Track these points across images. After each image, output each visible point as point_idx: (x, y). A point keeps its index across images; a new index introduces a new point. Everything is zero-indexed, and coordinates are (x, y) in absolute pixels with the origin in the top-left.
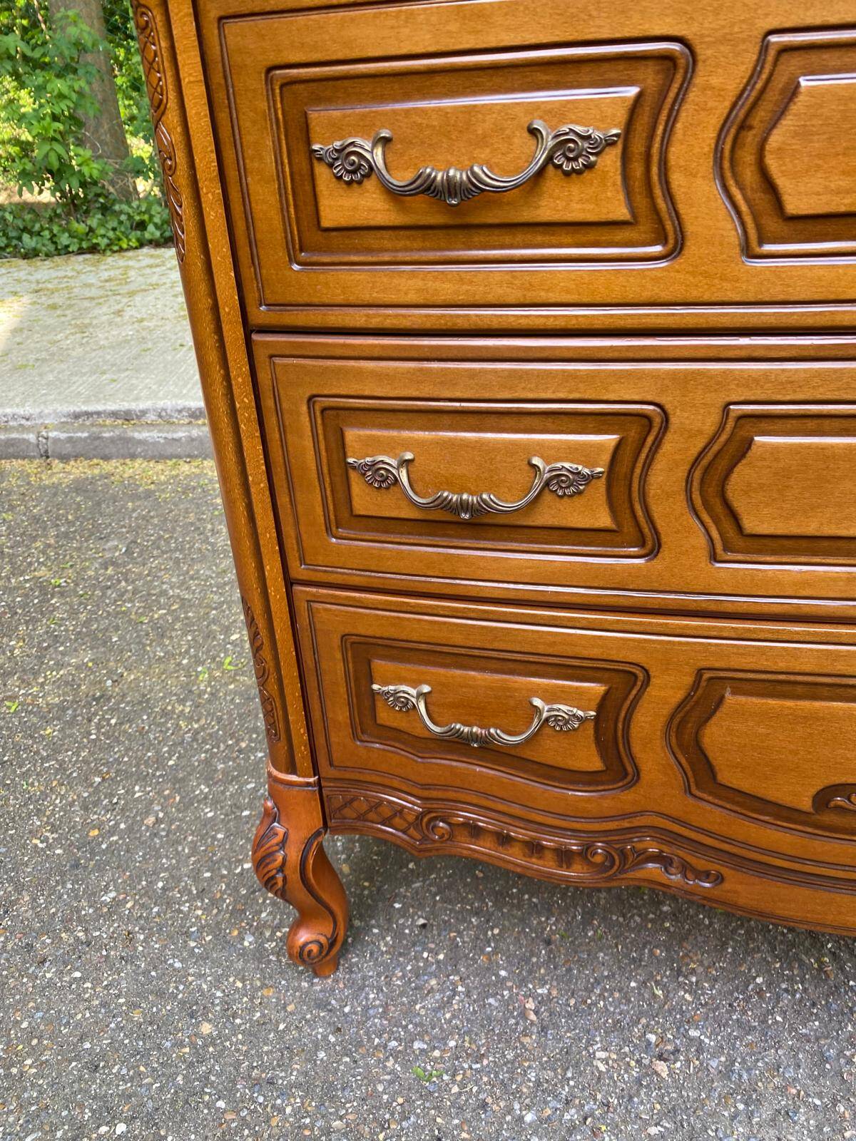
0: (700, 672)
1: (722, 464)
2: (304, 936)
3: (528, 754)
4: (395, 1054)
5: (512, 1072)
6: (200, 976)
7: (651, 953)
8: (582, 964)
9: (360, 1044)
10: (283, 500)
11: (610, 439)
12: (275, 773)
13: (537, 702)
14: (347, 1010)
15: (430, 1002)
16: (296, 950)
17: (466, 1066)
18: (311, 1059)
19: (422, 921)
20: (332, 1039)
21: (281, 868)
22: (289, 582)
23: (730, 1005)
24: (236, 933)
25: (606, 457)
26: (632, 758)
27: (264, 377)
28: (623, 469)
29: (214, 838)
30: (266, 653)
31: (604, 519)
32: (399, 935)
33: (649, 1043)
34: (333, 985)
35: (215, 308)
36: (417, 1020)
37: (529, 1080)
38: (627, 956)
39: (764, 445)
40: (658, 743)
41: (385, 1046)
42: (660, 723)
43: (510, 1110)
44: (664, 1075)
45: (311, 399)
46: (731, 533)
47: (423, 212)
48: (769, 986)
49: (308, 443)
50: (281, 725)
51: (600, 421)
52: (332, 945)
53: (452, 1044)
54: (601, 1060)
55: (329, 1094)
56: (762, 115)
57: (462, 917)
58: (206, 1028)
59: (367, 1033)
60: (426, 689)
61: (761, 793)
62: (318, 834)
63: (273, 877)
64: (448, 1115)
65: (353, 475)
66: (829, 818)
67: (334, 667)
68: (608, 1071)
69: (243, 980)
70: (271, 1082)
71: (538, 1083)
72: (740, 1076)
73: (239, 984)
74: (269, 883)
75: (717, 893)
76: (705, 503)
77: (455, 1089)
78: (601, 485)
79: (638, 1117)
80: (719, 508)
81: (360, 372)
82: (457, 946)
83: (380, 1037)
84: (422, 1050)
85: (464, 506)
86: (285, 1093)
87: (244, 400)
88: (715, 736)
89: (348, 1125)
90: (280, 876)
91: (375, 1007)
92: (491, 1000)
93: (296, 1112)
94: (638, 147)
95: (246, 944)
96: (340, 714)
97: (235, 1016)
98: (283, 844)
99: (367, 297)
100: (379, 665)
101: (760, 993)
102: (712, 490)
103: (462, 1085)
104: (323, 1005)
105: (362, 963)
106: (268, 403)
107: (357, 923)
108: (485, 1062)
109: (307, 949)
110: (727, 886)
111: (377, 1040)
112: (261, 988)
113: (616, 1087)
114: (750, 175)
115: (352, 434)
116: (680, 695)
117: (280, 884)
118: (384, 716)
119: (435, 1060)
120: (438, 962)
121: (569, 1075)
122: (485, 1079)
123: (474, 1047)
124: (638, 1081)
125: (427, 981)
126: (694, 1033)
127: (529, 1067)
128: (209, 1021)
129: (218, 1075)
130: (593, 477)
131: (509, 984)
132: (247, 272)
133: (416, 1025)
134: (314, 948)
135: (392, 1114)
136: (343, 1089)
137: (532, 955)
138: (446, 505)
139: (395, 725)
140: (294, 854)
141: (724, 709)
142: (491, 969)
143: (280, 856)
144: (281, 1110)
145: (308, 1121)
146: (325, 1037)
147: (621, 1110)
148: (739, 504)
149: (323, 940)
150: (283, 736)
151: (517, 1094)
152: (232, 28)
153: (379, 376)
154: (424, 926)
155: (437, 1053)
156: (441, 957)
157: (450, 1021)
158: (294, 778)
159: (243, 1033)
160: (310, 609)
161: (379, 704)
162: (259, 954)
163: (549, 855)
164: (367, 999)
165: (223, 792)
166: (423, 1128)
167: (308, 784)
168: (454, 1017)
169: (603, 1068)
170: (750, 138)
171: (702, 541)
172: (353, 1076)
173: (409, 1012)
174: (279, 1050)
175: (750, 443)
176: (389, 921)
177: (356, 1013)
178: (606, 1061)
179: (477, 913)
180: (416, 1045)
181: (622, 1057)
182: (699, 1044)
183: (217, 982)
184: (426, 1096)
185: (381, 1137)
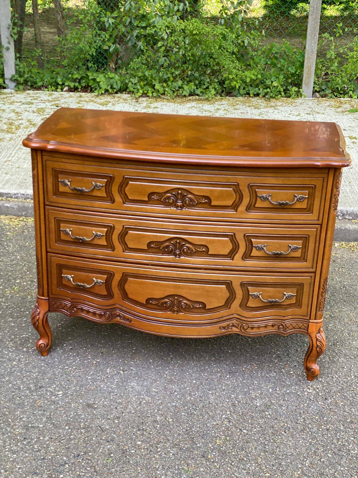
0: (123, 273)
1: (124, 235)
2: (41, 342)
3: (92, 291)
4: (60, 368)
5: (87, 372)
6: (12, 355)
7: (127, 356)
9: (52, 367)
10: (47, 235)
11: (106, 229)
12: (39, 296)
13: (94, 279)
14: (49, 362)
15: (70, 361)
16: (38, 346)
17: (77, 371)
18: (40, 368)
19: (71, 348)
20: (45, 366)
21: (38, 320)
22: (47, 252)
23: (142, 364)
24: (21, 348)
25: (105, 232)
26: (112, 292)
27: (47, 213)
28: (108, 234)
29: (14, 330)
30: (40, 267)
31: (105, 244)
32: (64, 350)
33: (120, 369)
34: (46, 359)
35: (39, 201)
36: (67, 364)
37: (91, 373)
38: (121, 356)
39: (130, 233)
40: (117, 288)
42: (117, 284)
43: (85, 377)
44: (122, 373)
45: (55, 218)
46: (126, 247)
47: (75, 192)
48: (153, 362)
49: (53, 225)
50: (42, 284)
51: (105, 226)
52: (47, 346)
53: (74, 367)
55: (44, 373)
56: (124, 186)
57: (82, 348)
58: (14, 363)
59: (54, 365)
60: (73, 276)
61: (136, 300)
62: (47, 312)
63: (36, 322)
64: (71, 377)
65: (61, 232)
66: (149, 306)
67: (54, 271)
70: (30, 371)
71: (93, 373)
72: (139, 374)
73: (22, 357)
74: (34, 324)
75: (130, 324)
78: (104, 237)
79: (114, 379)
80: (124, 243)
81: (64, 214)
82: (79, 353)
83: (57, 366)
85: (80, 239)
87: (42, 217)
88: (128, 287)
89: (48, 378)
90: (37, 322)
91: (57, 361)
92: (85, 361)
93: (36, 376)
94: (107, 187)
95: (24, 350)
96: (55, 281)
97: (21, 361)
98: (39, 314)
99: (66, 203)
100: (64, 271)
101: (150, 363)
102: (123, 240)
103: (75, 373)
104: (43, 361)
106: (47, 217)
107: (54, 348)
108: (82, 370)
109: (41, 346)
110: (132, 322)
112: (28, 357)
113: (110, 374)
114: (123, 193)
115: (62, 225)
116: (119, 278)
117: (37, 324)
118: (64, 282)
119: (70, 370)
121: (100, 373)
122: (81, 373)
123: (79, 368)
124: (116, 374)
125: (70, 358)
126: (131, 368)
127: (92, 371)
129: (18, 370)
130: (103, 236)
131: (90, 359)
132: (46, 196)
134: (43, 345)
136: (48, 373)
137: (98, 355)
138: (77, 239)
139: (66, 284)
140: (41, 316)
141: (128, 282)
142: (87, 357)
143: (38, 317)
144: (33, 375)
145: (39, 377)
147: (110, 378)
148: (127, 243)
149: (45, 344)
150: (42, 287)
151: (88, 375)
152: (47, 162)
153: (68, 215)
156: (75, 354)
157: (74, 364)
158: (43, 298)
159: (24, 364)
160: (50, 258)
161: (63, 279)
163: (97, 315)
164: (55, 360)
166: (65, 379)
167: (46, 299)
168: (76, 364)
169: (108, 372)
170: (123, 189)
171: (121, 248)
172: (50, 371)
173: (65, 362)
174: (33, 367)
175: (127, 232)
176: (62, 348)
177: (52, 362)
178: (110, 371)
180: (66, 367)
181: (113, 371)
182: (132, 370)
183: (17, 356)
184: (67, 375)
185: (55, 379)
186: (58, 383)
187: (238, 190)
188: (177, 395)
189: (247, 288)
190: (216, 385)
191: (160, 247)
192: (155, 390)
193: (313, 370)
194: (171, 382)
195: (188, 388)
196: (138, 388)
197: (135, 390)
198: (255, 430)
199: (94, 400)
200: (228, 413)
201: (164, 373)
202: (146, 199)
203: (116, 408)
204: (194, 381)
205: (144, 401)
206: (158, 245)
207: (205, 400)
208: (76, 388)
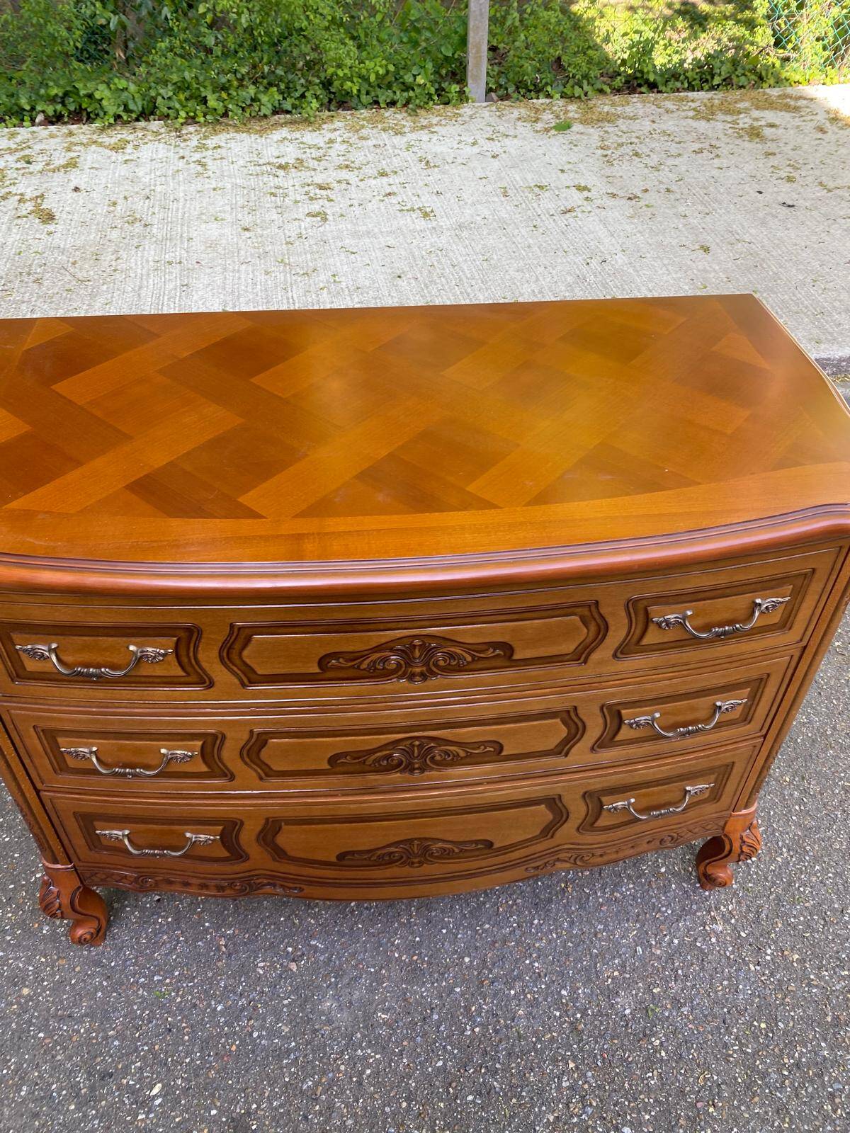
0: (267, 819)
1: (256, 749)
2: (80, 932)
4: (143, 986)
5: (211, 984)
6: (17, 959)
8: (253, 911)
9: (122, 984)
10: (27, 761)
11: (200, 743)
12: (47, 864)
13: (189, 836)
14: (113, 964)
15: (164, 950)
17: (185, 985)
18: (94, 998)
19: (157, 897)
20: (105, 983)
21: (59, 908)
22: (37, 791)
23: (335, 922)
24: (37, 925)
25: (199, 749)
26: (244, 851)
27: (7, 717)
28: (208, 752)
29: (13, 857)
30: (30, 817)
31: (205, 769)
32: (143, 910)
33: (288, 953)
34: (104, 949)
36: (156, 963)
37: (221, 987)
38: (281, 903)
39: (273, 742)
40: (255, 845)
41: (138, 982)
42: (254, 838)
43: (209, 1005)
44: (295, 970)
45: (35, 727)
46: (267, 770)
48: (357, 907)
49: (37, 742)
50: (45, 845)
51: (194, 736)
53: (177, 973)
54: (261, 968)
55: (106, 1017)
56: (237, 646)
58: (26, 991)
59: (126, 976)
60: (128, 832)
62: (78, 888)
63: (55, 912)
64: (175, 1016)
65: (66, 755)
66: (346, 863)
68: (264, 973)
69: (45, 956)
70: (70, 1016)
71: (225, 987)
72: (335, 963)
73: (43, 960)
76: (251, 761)
77: (179, 1000)
78: (199, 758)
79: (279, 996)
80: (259, 763)
81: (60, 719)
82: (179, 911)
83: (134, 977)
84: (159, 981)
86: (80, 1021)
88: (284, 840)
89: (117, 1032)
90: (59, 911)
91: (129, 959)
92: (200, 943)
93: (87, 1031)
94: (183, 652)
95: (44, 932)
96: (80, 841)
97: (43, 980)
98: (58, 896)
100: (98, 824)
101: (352, 912)
102: (254, 758)
103: (183, 997)
104: (98, 963)
105: (120, 933)
106: (11, 726)
107: (116, 905)
108: (196, 981)
109: (83, 938)
110: (306, 892)
111: (132, 980)
112: (58, 960)
113: (268, 981)
114: (238, 662)
115: (61, 740)
116: (260, 828)
117: (60, 914)
118: (106, 843)
119: (167, 985)
120: (168, 923)
121: (243, 979)
122: (196, 991)
123: (189, 973)
124: (280, 976)
125: (161, 937)
126: (313, 943)
127: (221, 979)
128: (27, 986)
129: (37, 1018)
130: (192, 756)
131: (211, 930)
133: (155, 966)
134: (88, 935)
135: (143, 1021)
136: (114, 1012)
137: (225, 909)
139: (112, 846)
140: (66, 900)
141: (283, 831)
142: (200, 922)
143: (57, 903)
144: (78, 1031)
145: (94, 1034)
146: (101, 983)
147: (270, 994)
148: (269, 762)
149: (92, 930)
151: (214, 996)
153: (72, 720)
154: (159, 900)
155: (168, 981)
156: (170, 920)
157: (175, 960)
158: (59, 866)
159: (49, 989)
160: (51, 800)
161: (102, 838)
162: (54, 937)
163: (212, 887)
164: (125, 955)
165: (14, 820)
166: (160, 1025)
167: (68, 868)
168: (178, 957)
169: (261, 972)
170: (234, 654)
171: (254, 774)
172: (119, 1003)
173: (150, 959)
174: (73, 996)
175: (265, 742)
177: (119, 965)
178: (263, 968)
180: (156, 978)
181: (272, 963)
182: (315, 948)
183: (29, 961)
184: (162, 1007)
185: (137, 1035)
186: (146, 1048)
187: (596, 616)
188: (439, 1023)
189: (599, 799)
190: (517, 961)
191: (365, 761)
192: (383, 1016)
193: (720, 880)
194: (414, 974)
195: (458, 990)
196: (342, 1018)
197: (339, 1028)
198: (647, 1117)
199: (246, 1097)
200: (572, 1065)
201: (393, 944)
202: (315, 669)
203: (305, 1117)
204: (467, 960)
205: (368, 1072)
206: (358, 758)
207: (507, 1027)
208: (192, 1060)
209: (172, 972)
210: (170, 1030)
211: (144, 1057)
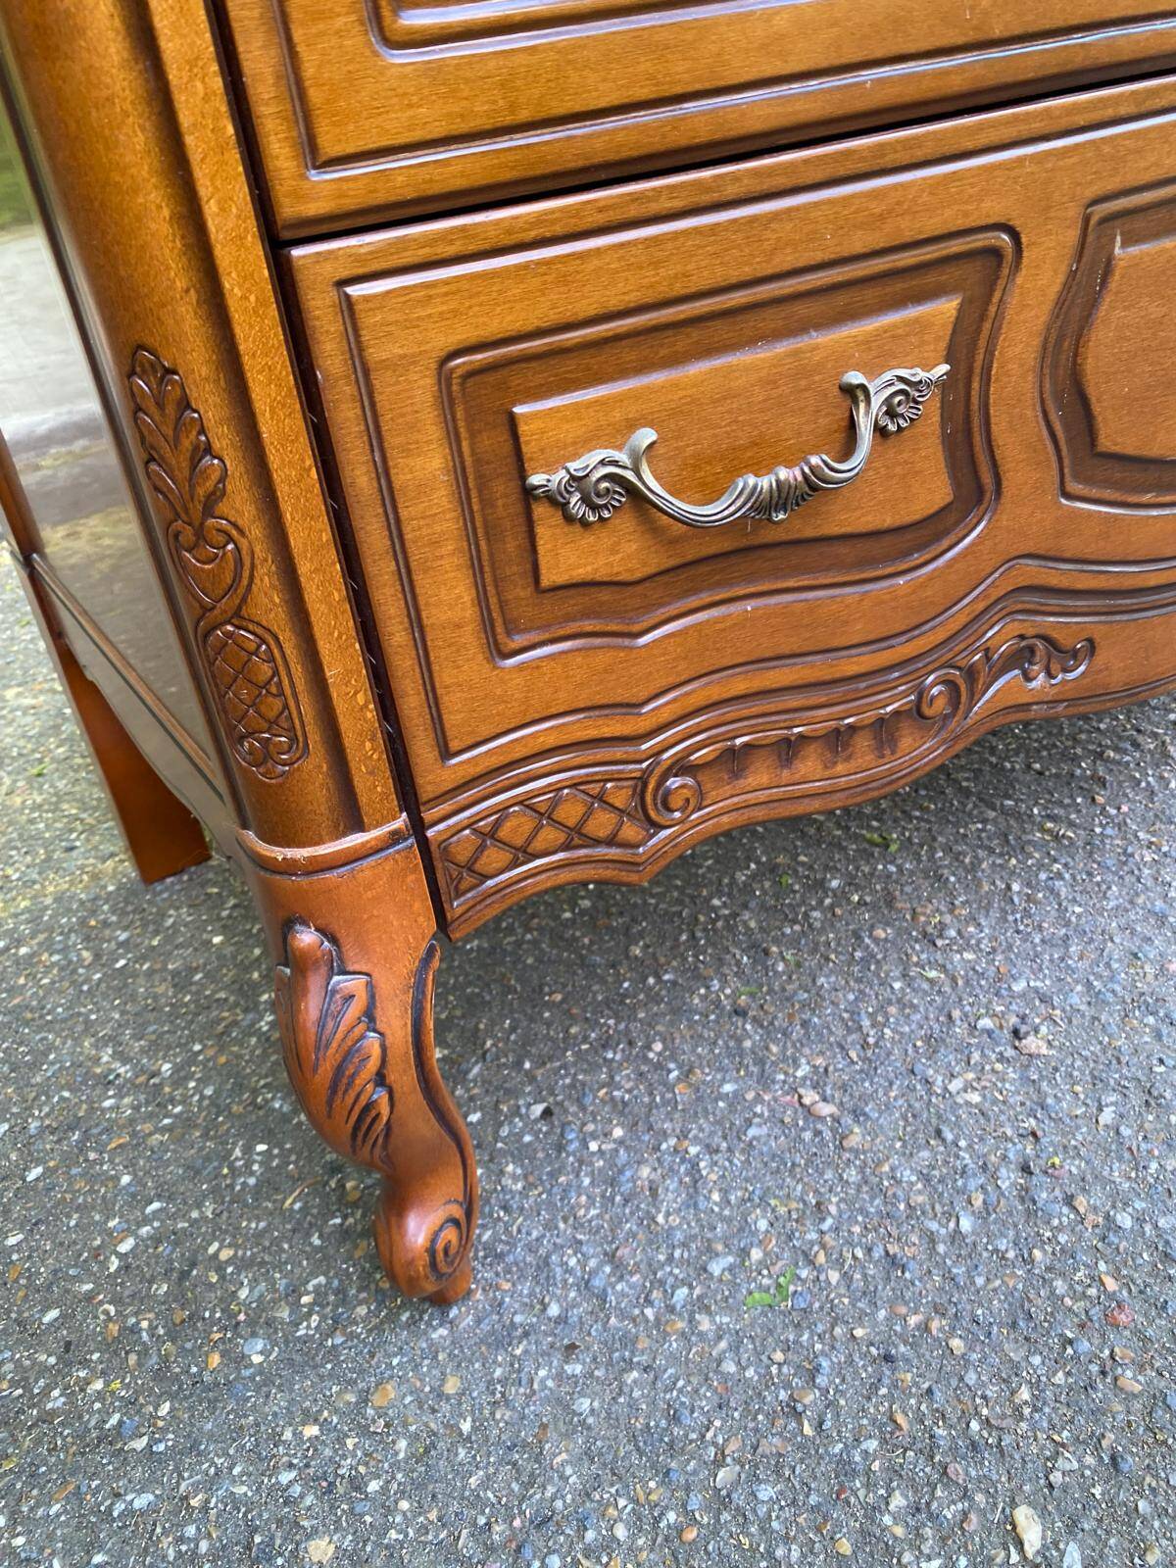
4: (698, 1306)
5: (878, 1192)
6: (214, 1480)
7: (876, 941)
8: (812, 1007)
9: (630, 1339)
14: (554, 1310)
15: (672, 1195)
17: (813, 1236)
18: (575, 1424)
19: (538, 1110)
20: (574, 1369)
21: (380, 1079)
22: (277, 240)
23: (1018, 932)
24: (215, 1360)
30: (238, 504)
32: (521, 1154)
33: (989, 1033)
36: (679, 1236)
37: (911, 1183)
41: (671, 1309)
43: (931, 1237)
44: (1044, 1051)
48: (1029, 885)
52: (469, 1215)
53: (763, 1225)
54: (963, 1091)
58: (320, 1550)
59: (623, 1315)
60: (646, 436)
62: (430, 952)
64: (862, 1316)
67: (426, 466)
68: (982, 1096)
69: (309, 1417)
70: (542, 1521)
71: (925, 1178)
72: (1113, 992)
73: (311, 1431)
74: (362, 1127)
75: (1088, 680)
77: (834, 1276)
82: (625, 1104)
83: (648, 1302)
84: (731, 1269)
88: (1102, 348)
89: (738, 1461)
91: (593, 1273)
92: (752, 1132)
93: (636, 1524)
95: (257, 1359)
97: (357, 1484)
100: (535, 416)
103: (837, 1263)
104: (503, 1338)
108: (833, 1209)
109: (440, 1245)
111: (649, 1312)
112: (364, 1399)
113: (1012, 1107)
116: (1060, 277)
118: (556, 560)
119: (764, 1264)
120: (621, 1142)
121: (949, 1136)
122: (857, 1229)
123: (794, 1205)
124: (1027, 1080)
125: (633, 1180)
126: (1019, 987)
127: (892, 1169)
128: (313, 1533)
131: (750, 1096)
133: (684, 1245)
134: (452, 1235)
135: (787, 1385)
136: (676, 1419)
137: (739, 1041)
142: (703, 1099)
143: (372, 1046)
145: (672, 1516)
146: (560, 1377)
147: (1049, 1125)
149: (454, 1210)
150: (315, 737)
154: (547, 1113)
155: (756, 1254)
156: (618, 1132)
157: (725, 1200)
158: (360, 838)
159: (402, 1493)
161: (547, 526)
162: (300, 1356)
163: (862, 743)
164: (569, 1271)
166: (850, 1362)
167: (394, 838)
168: (724, 1192)
169: (974, 1099)
172: (669, 1389)
174: (501, 1462)
178: (968, 1087)
179: (606, 1043)
180: (715, 1269)
181: (978, 1070)
184: (803, 1319)
185: (808, 1430)
208: (1035, 1385)
209: (744, 1227)
210: (888, 1358)
211: (894, 1471)
